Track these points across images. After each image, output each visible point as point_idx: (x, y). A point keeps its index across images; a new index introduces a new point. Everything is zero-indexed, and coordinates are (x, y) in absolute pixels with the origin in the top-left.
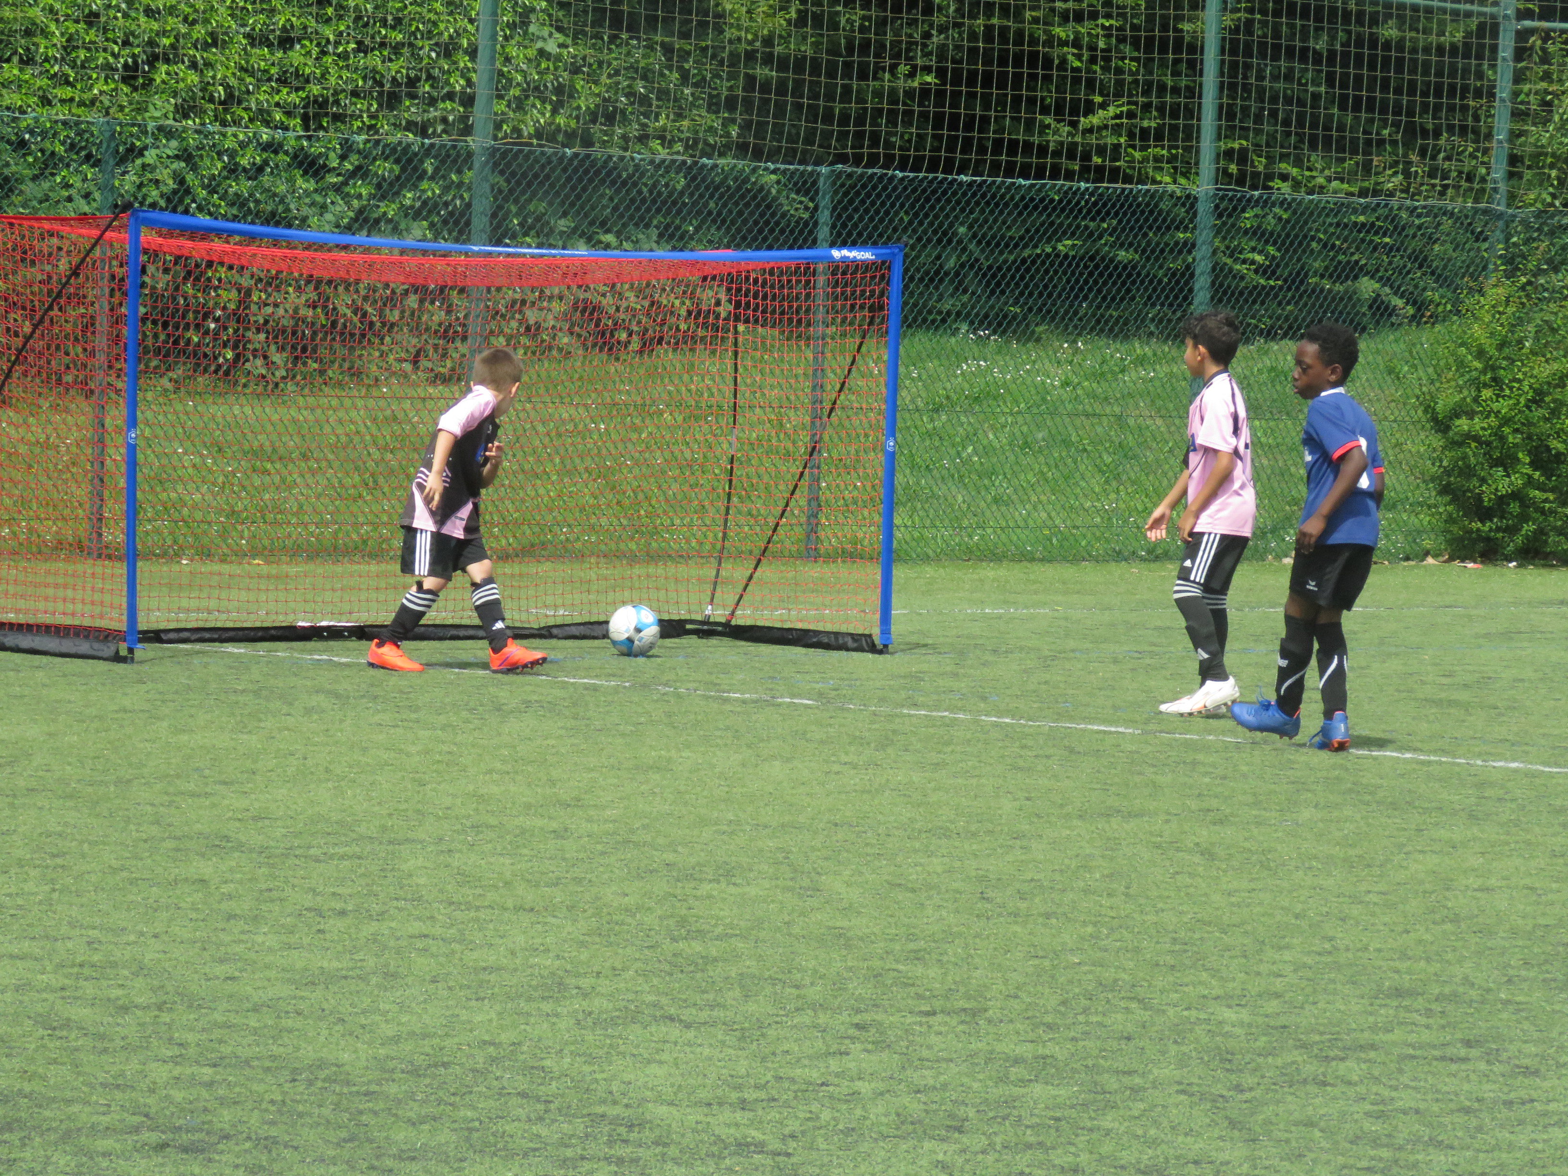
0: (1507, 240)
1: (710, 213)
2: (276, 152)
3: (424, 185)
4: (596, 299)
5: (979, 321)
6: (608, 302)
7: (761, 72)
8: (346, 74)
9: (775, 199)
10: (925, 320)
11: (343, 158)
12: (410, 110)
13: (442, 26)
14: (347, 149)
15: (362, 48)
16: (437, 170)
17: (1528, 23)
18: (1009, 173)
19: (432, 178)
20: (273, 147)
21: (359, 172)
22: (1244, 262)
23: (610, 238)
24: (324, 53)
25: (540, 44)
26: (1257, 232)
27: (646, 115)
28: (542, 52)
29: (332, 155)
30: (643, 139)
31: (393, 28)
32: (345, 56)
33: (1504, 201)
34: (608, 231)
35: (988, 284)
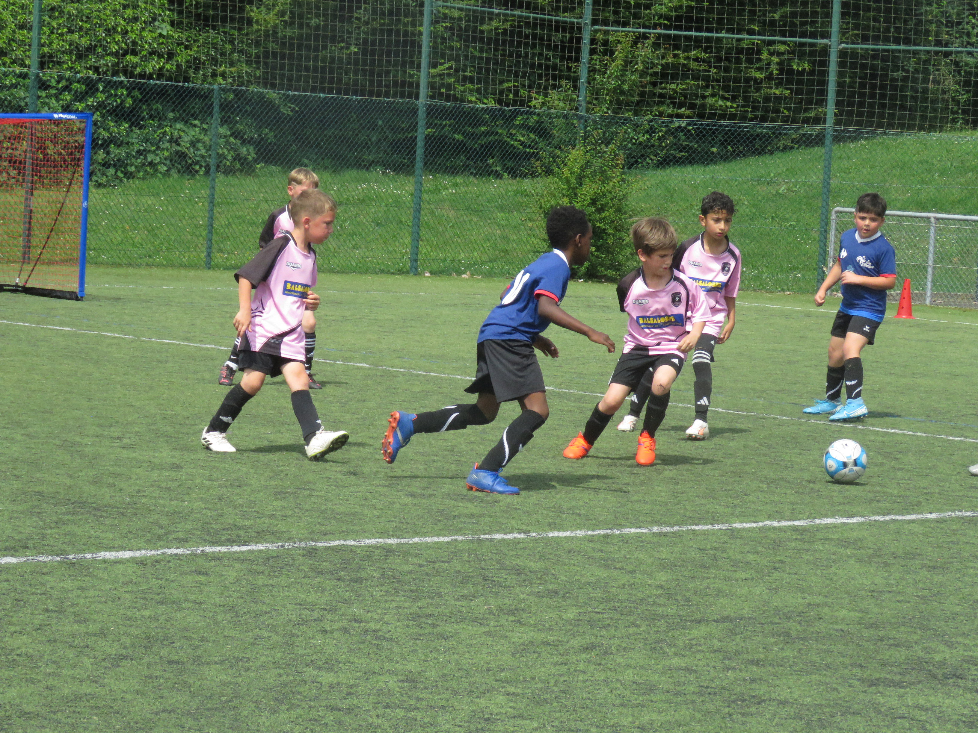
0: (586, 128)
1: (246, 111)
2: (24, 78)
3: (99, 95)
4: (184, 150)
5: (386, 165)
6: (191, 152)
7: (272, 46)
8: (61, 43)
9: (279, 106)
10: (360, 165)
11: (58, 82)
12: (92, 60)
13: (108, 21)
14: (60, 79)
15: (71, 31)
16: (105, 87)
17: (596, 27)
18: (379, 95)
19: (101, 92)
20: (24, 76)
21: (67, 88)
22: (516, 140)
23: (197, 122)
24: (52, 33)
25: (159, 31)
26: (523, 126)
27: (216, 66)
28: (160, 35)
29: (53, 80)
30: (214, 75)
31: (86, 22)
32: (62, 35)
33: (584, 111)
34: (195, 119)
35: (393, 147)
